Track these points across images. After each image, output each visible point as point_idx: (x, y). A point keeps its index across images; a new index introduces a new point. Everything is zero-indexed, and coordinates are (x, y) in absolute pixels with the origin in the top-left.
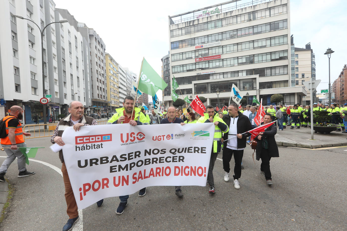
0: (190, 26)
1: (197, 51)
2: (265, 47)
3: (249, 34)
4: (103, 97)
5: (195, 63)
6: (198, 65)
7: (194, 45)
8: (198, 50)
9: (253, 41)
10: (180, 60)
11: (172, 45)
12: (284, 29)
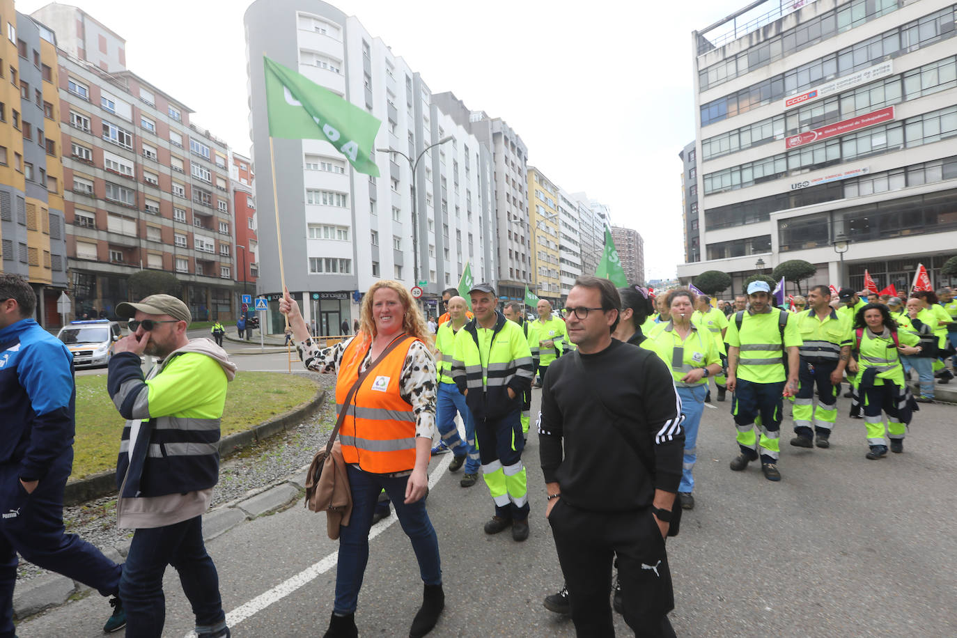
0: (765, 41)
1: (795, 112)
4: (521, 275)
5: (786, 153)
6: (798, 158)
7: (782, 95)
8: (798, 108)
10: (731, 153)
11: (704, 112)
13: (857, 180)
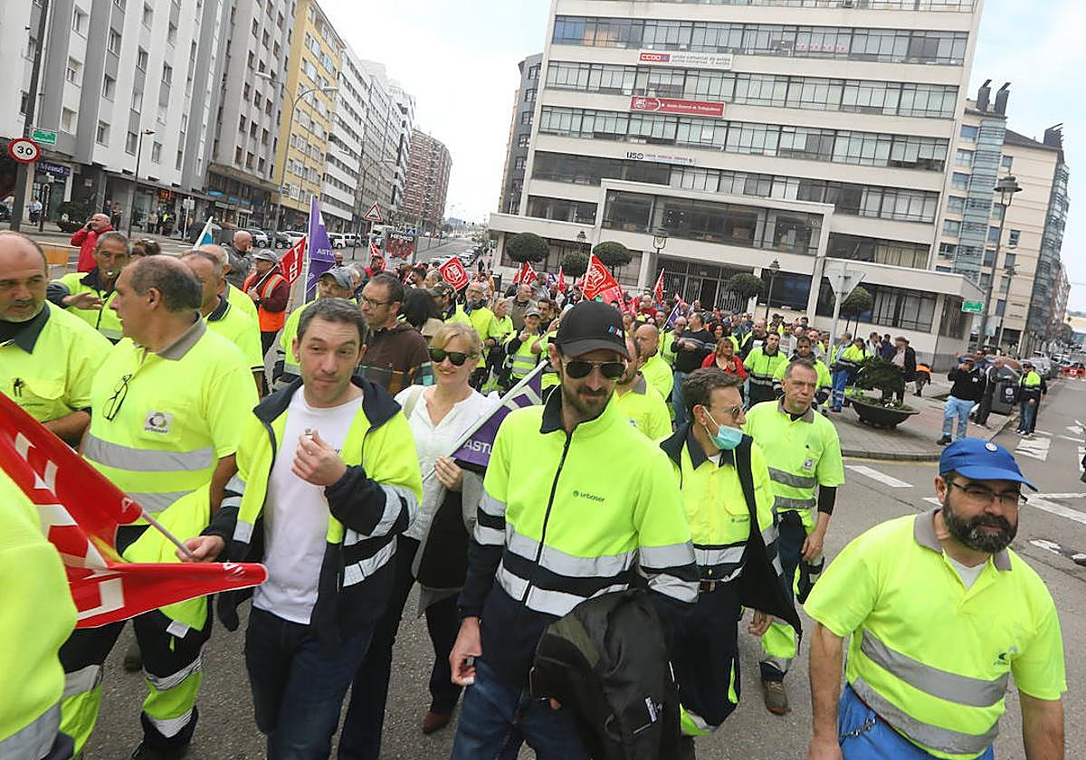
1: (647, 70)
2: (879, 110)
3: (834, 55)
4: (256, 164)
5: (630, 114)
6: (638, 124)
7: (638, 44)
8: (649, 67)
9: (844, 82)
10: (577, 90)
11: (560, 25)
12: (952, 65)
13: (683, 168)
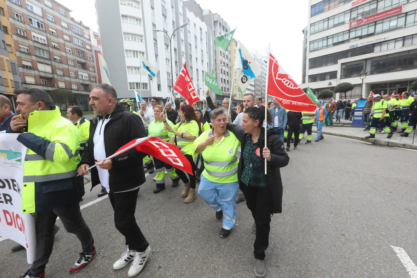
1: (355, 9)
4: (227, 90)
5: (349, 30)
8: (357, 7)
10: (323, 30)
11: (313, 9)
13: (380, 44)
